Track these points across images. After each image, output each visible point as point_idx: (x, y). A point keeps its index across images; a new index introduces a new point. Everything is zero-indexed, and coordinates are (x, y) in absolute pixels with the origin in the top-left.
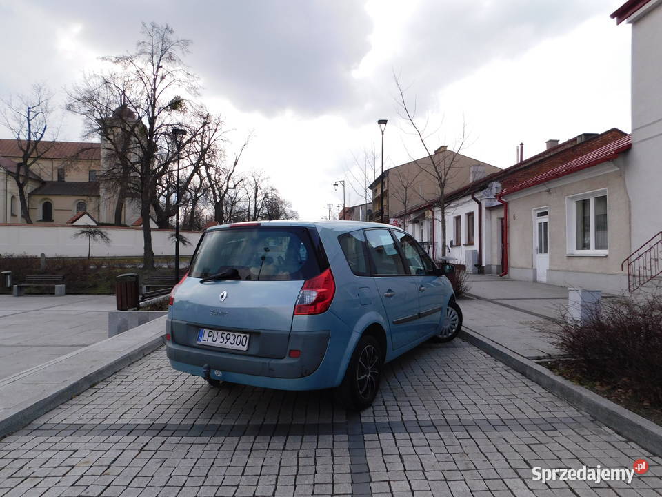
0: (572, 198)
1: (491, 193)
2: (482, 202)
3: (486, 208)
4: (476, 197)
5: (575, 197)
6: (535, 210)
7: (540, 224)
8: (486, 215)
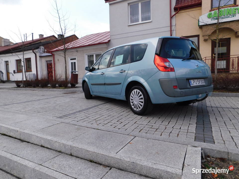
0: (86, 54)
1: (41, 51)
2: (36, 54)
3: (39, 56)
4: (34, 51)
5: (88, 54)
6: (69, 58)
7: (72, 63)
8: (39, 59)
